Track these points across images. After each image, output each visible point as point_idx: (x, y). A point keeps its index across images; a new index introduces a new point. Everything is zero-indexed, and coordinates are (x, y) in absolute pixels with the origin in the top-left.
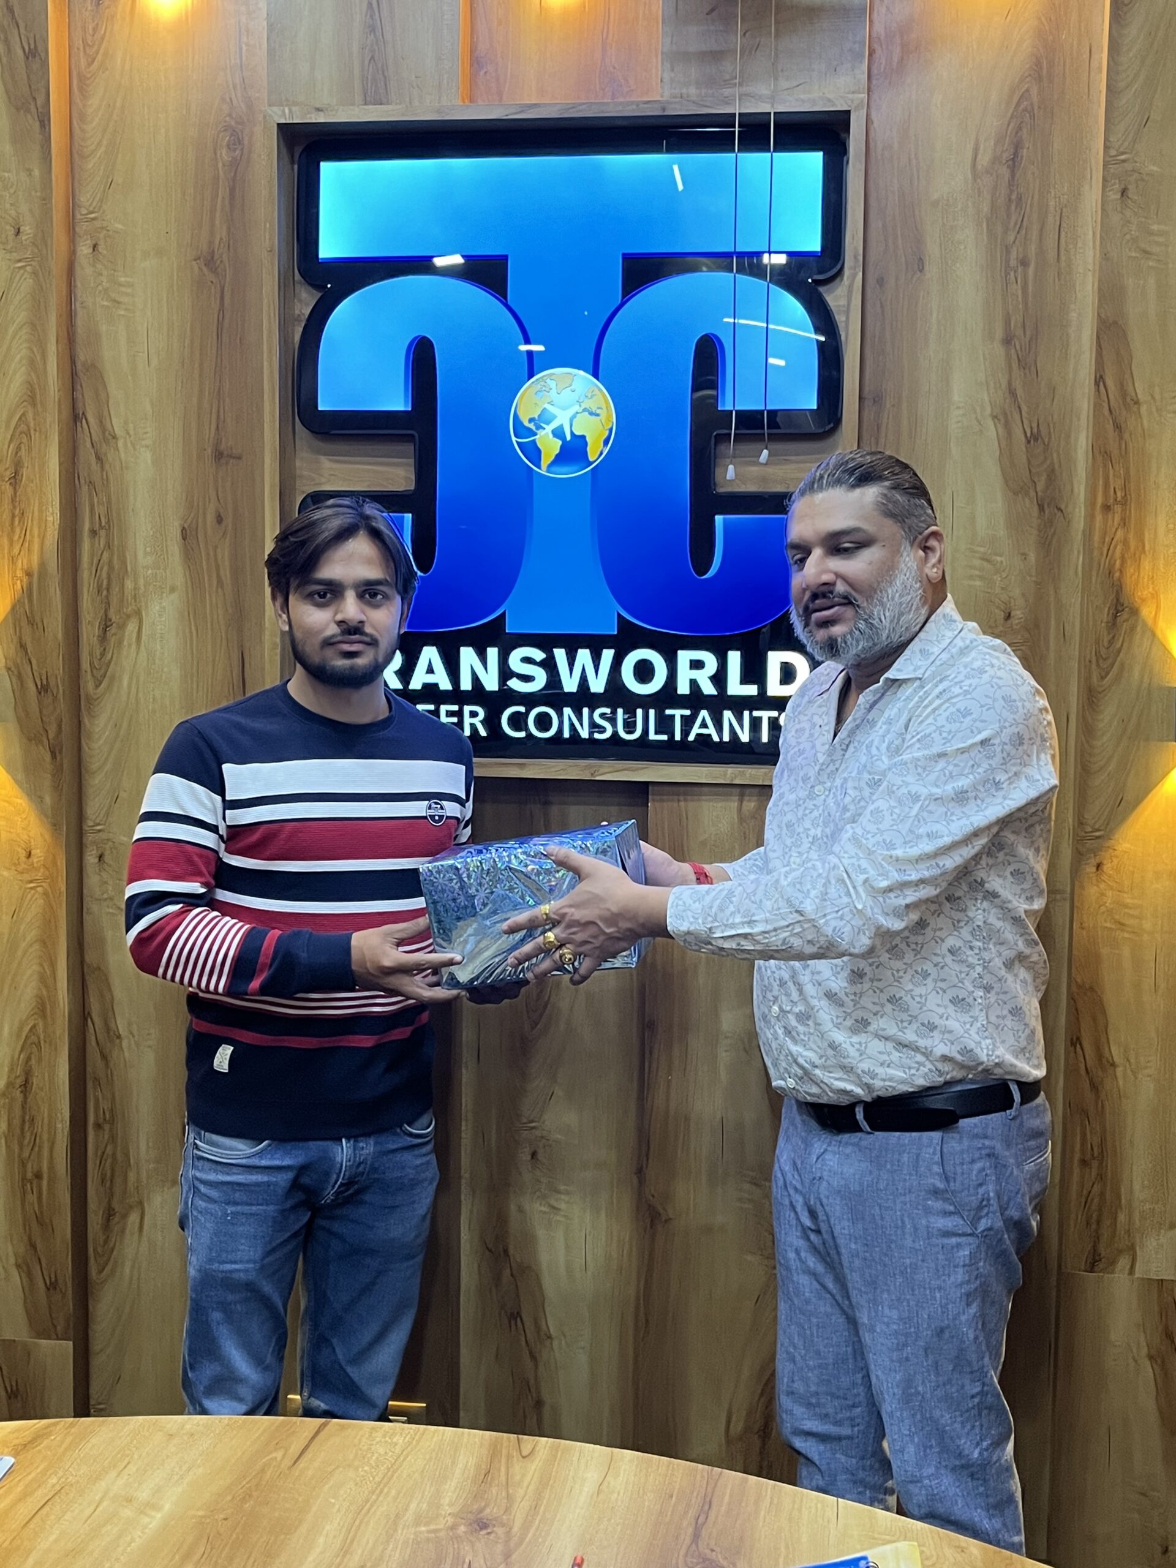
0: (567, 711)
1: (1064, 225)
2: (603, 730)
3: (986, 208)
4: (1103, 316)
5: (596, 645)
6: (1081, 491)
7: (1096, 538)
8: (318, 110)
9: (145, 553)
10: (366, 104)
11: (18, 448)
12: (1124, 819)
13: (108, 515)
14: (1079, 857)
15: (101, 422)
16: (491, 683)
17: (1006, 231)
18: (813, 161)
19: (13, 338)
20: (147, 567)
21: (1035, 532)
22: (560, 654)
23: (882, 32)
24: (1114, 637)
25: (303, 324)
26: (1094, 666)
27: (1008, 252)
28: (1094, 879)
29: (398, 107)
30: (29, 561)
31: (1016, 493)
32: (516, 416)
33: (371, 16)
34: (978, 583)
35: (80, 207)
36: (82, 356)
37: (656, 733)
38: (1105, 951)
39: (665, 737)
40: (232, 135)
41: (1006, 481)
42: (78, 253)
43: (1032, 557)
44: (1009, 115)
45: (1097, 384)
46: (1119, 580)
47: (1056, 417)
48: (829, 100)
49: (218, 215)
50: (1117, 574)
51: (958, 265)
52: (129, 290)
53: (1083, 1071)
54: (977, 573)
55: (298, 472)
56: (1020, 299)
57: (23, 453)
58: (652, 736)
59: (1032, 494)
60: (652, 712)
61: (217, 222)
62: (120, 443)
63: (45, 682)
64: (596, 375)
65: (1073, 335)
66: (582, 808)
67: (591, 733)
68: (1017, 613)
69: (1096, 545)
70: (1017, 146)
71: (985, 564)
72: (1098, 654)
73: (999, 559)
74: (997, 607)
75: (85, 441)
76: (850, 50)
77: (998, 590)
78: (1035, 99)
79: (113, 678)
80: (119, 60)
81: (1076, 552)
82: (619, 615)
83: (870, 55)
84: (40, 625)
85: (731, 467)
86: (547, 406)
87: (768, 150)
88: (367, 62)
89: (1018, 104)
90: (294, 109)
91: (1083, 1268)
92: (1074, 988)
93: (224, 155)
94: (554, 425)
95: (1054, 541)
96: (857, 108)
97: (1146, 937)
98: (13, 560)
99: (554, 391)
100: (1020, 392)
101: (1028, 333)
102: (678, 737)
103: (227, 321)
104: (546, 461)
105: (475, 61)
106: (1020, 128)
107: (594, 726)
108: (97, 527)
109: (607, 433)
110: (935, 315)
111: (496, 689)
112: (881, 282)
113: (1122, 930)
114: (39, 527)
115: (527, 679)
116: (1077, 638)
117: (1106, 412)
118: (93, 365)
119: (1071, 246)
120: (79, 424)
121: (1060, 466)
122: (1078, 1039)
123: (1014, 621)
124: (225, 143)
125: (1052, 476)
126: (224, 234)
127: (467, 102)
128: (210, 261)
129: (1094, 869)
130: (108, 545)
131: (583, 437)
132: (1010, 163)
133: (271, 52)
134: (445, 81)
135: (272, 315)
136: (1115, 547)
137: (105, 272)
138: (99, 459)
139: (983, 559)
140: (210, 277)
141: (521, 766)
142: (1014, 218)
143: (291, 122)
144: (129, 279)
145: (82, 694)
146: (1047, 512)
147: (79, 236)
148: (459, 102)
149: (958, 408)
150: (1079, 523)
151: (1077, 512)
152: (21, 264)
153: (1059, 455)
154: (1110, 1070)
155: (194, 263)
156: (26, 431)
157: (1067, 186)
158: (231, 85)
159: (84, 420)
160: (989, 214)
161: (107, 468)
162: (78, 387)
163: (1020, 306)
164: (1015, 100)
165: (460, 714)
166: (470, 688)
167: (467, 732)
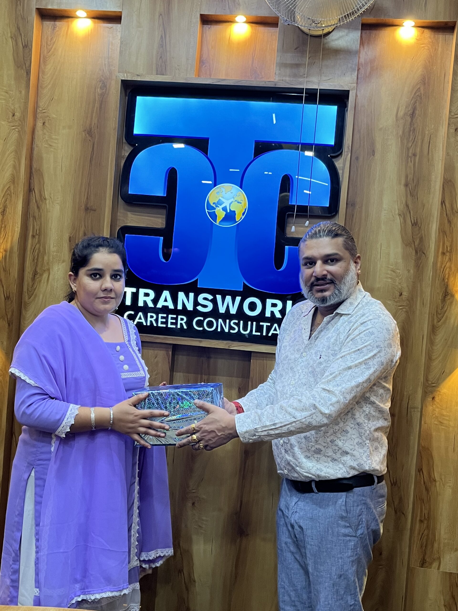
0: (220, 321)
1: (431, 141)
2: (234, 329)
3: (401, 133)
4: (445, 177)
5: (234, 294)
6: (433, 246)
7: (439, 265)
8: (138, 75)
9: (54, 246)
10: (157, 74)
11: (6, 200)
12: (444, 380)
13: (40, 230)
14: (425, 394)
15: (40, 192)
16: (190, 307)
17: (408, 142)
18: (333, 109)
19: (8, 157)
20: (54, 252)
21: (413, 261)
22: (219, 297)
23: (363, 63)
24: (444, 305)
25: (125, 159)
26: (435, 317)
27: (408, 150)
28: (431, 404)
29: (170, 76)
30: (6, 246)
31: (406, 245)
32: (208, 201)
33: (162, 41)
34: (390, 280)
35: (39, 107)
36: (35, 166)
37: (256, 332)
38: (434, 434)
39: (259, 334)
40: (102, 84)
41: (403, 241)
42: (37, 125)
43: (412, 271)
44: (412, 97)
45: (442, 204)
46: (447, 282)
47: (424, 216)
48: (342, 86)
49: (94, 114)
50: (446, 280)
51: (388, 154)
52: (56, 141)
53: (423, 484)
54: (389, 276)
55: (119, 218)
56: (412, 169)
57: (8, 202)
58: (254, 333)
59: (413, 246)
60: (254, 323)
61: (94, 117)
62: (47, 201)
63: (8, 295)
64: (241, 187)
65: (433, 184)
66: (223, 360)
67: (229, 330)
68: (405, 294)
69: (438, 268)
70: (414, 109)
71: (392, 272)
72: (437, 312)
73: (398, 271)
74: (397, 291)
75: (33, 199)
76: (351, 67)
77: (397, 284)
78: (422, 91)
79: (36, 295)
80: (60, 52)
81: (429, 271)
82: (244, 283)
83: (358, 70)
84: (8, 271)
85: (293, 227)
86: (220, 198)
87: (316, 104)
88: (159, 58)
89: (415, 94)
90: (128, 74)
91: (419, 565)
92: (421, 448)
93: (99, 91)
94: (223, 206)
95: (421, 265)
96: (352, 90)
97: (451, 429)
99: (224, 192)
100: (410, 206)
101: (415, 182)
102: (264, 334)
103: (94, 156)
104: (219, 220)
105: (201, 62)
106: (415, 103)
107: (231, 328)
108: (35, 234)
109: (244, 210)
110: (378, 173)
111: (192, 309)
112: (357, 158)
113: (441, 425)
114: (12, 232)
115: (205, 306)
116: (428, 305)
117: (445, 215)
118: (39, 170)
119: (433, 150)
120: (31, 193)
121: (425, 236)
122: (421, 469)
123: (403, 297)
124: (99, 87)
125: (421, 239)
126: (96, 122)
127: (197, 77)
128: (89, 132)
129: (431, 399)
130: (39, 242)
131: (234, 211)
132: (411, 115)
133: (121, 52)
134: (189, 68)
135: (113, 155)
136: (446, 269)
137: (47, 134)
138: (38, 207)
139: (392, 271)
140: (89, 138)
141: (200, 341)
142: (411, 137)
143: (127, 79)
144: (57, 137)
145: (23, 300)
146: (419, 254)
147: (38, 119)
148: (194, 76)
149: (385, 210)
150: (431, 259)
151: (431, 255)
152: (14, 128)
153: (424, 232)
154: (434, 483)
155: (83, 132)
156: (10, 194)
157: (433, 126)
158: (104, 65)
159: (33, 191)
160: (402, 135)
161: (41, 211)
162: (32, 178)
163: (412, 172)
164: (414, 92)
165: (176, 319)
166: (181, 309)
167: (179, 326)
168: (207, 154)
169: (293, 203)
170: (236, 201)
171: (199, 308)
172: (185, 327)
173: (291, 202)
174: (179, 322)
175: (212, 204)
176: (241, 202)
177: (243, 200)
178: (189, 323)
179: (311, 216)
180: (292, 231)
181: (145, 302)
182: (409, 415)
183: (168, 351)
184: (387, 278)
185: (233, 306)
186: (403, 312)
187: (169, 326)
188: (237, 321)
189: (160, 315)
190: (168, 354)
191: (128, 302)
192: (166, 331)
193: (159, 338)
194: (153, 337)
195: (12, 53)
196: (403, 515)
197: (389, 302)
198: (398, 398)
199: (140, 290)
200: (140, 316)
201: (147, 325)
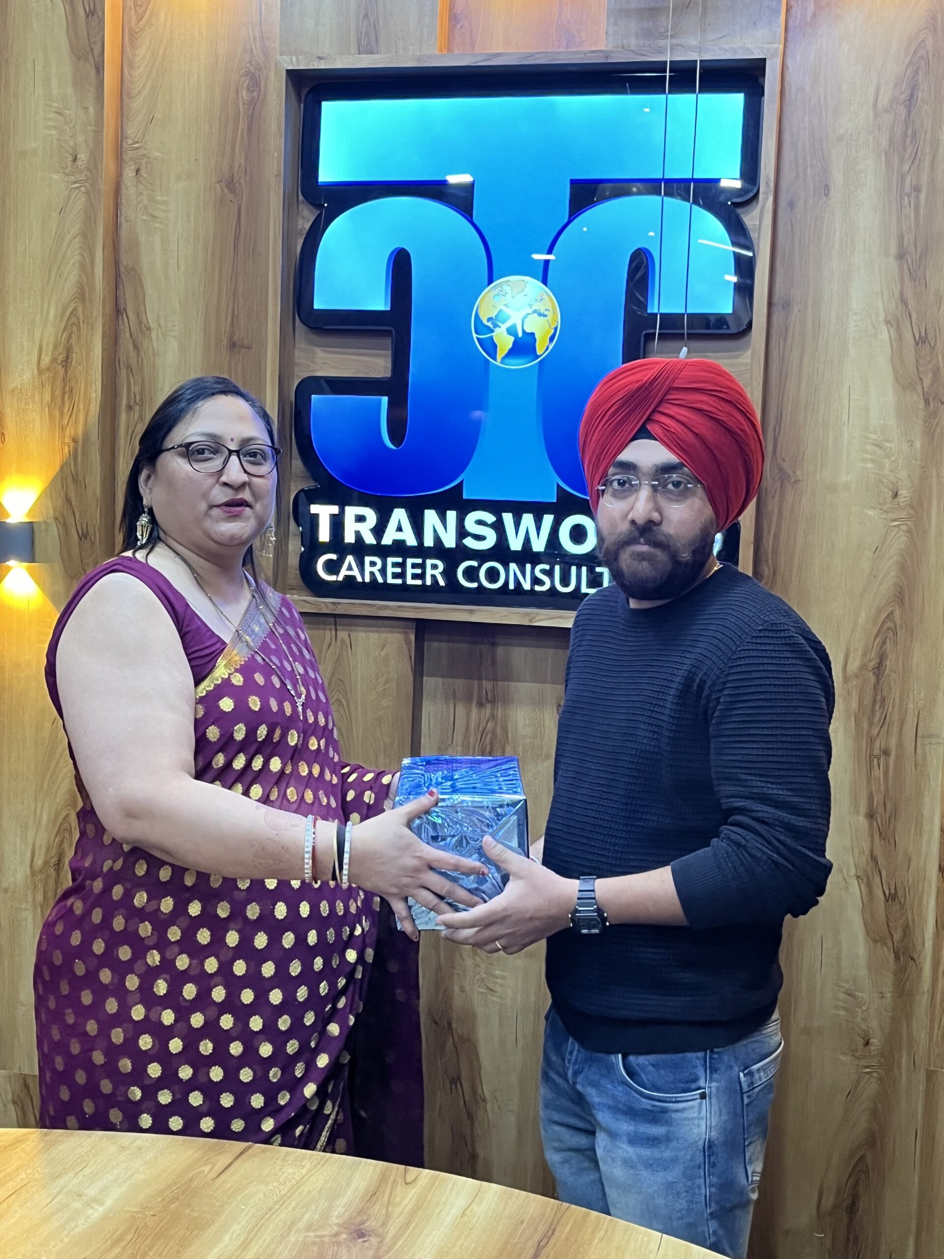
0: (513, 566)
2: (541, 583)
3: (884, 142)
5: (538, 510)
8: (320, 58)
10: (359, 53)
11: (70, 337)
13: (141, 393)
15: (138, 316)
16: (449, 541)
17: (902, 161)
18: (735, 102)
19: (69, 246)
21: (921, 422)
22: (508, 518)
25: (304, 237)
27: (903, 179)
29: (388, 55)
30: (76, 428)
31: (904, 388)
32: (477, 315)
34: (870, 465)
35: (126, 138)
36: (124, 261)
37: (588, 587)
39: (594, 591)
40: (251, 79)
41: (896, 379)
42: (124, 176)
43: (918, 445)
44: (907, 61)
47: (941, 323)
48: (748, 49)
49: (238, 144)
51: (859, 191)
52: (164, 208)
54: (869, 456)
55: (296, 361)
56: (912, 221)
57: (73, 340)
58: (584, 590)
59: (920, 389)
60: (584, 569)
61: (238, 151)
62: (154, 334)
63: (85, 530)
64: (545, 281)
66: (523, 650)
67: (533, 585)
68: (903, 492)
70: (914, 89)
71: (876, 449)
73: (888, 445)
74: (886, 487)
75: (124, 331)
76: (768, 7)
77: (887, 472)
78: (930, 49)
80: (162, 18)
82: (558, 485)
83: (787, 12)
84: (83, 484)
86: (503, 307)
87: (694, 92)
88: (361, 18)
89: (915, 52)
90: (301, 57)
93: (245, 95)
94: (508, 324)
95: (938, 430)
96: (773, 56)
98: (63, 429)
99: (509, 296)
100: (911, 302)
101: (919, 249)
103: (242, 235)
104: (501, 354)
105: (453, 18)
106: (916, 73)
107: (536, 581)
108: (132, 403)
109: (552, 331)
110: (837, 234)
111: (454, 546)
112: (791, 205)
114: (85, 401)
115: (479, 538)
118: (134, 269)
120: (120, 317)
123: (901, 499)
124: (245, 86)
125: (936, 374)
126: (243, 161)
127: (445, 52)
128: (230, 184)
130: (141, 418)
131: (533, 334)
132: (907, 102)
133: (283, 11)
134: (426, 34)
135: (277, 230)
137: (145, 192)
138: (136, 347)
139: (875, 445)
140: (230, 197)
141: (471, 612)
142: (909, 150)
143: (297, 68)
144: (165, 198)
145: (116, 541)
146: (932, 405)
147: (126, 163)
148: (436, 52)
149: (856, 314)
152: (77, 185)
155: (217, 185)
156: (76, 322)
158: (252, 38)
159: (124, 314)
160: (888, 148)
161: (142, 354)
162: (121, 287)
163: (913, 227)
164: (913, 49)
165: (423, 566)
166: (432, 545)
167: (429, 582)
168: (471, 216)
169: (656, 311)
170: (535, 311)
171: (469, 542)
172: (442, 583)
173: (653, 309)
174: (429, 572)
175: (485, 322)
176: (546, 313)
177: (551, 310)
178: (450, 574)
179: (692, 337)
181: (358, 535)
182: (919, 751)
183: (406, 633)
184: (864, 460)
185: (538, 534)
186: (901, 533)
187: (410, 581)
188: (547, 567)
189: (390, 560)
190: (408, 641)
191: (324, 535)
192: (403, 592)
193: (387, 607)
194: (374, 605)
195: (65, 28)
196: (912, 963)
197: (871, 513)
198: (896, 716)
199: (347, 509)
200: (350, 564)
201: (364, 582)
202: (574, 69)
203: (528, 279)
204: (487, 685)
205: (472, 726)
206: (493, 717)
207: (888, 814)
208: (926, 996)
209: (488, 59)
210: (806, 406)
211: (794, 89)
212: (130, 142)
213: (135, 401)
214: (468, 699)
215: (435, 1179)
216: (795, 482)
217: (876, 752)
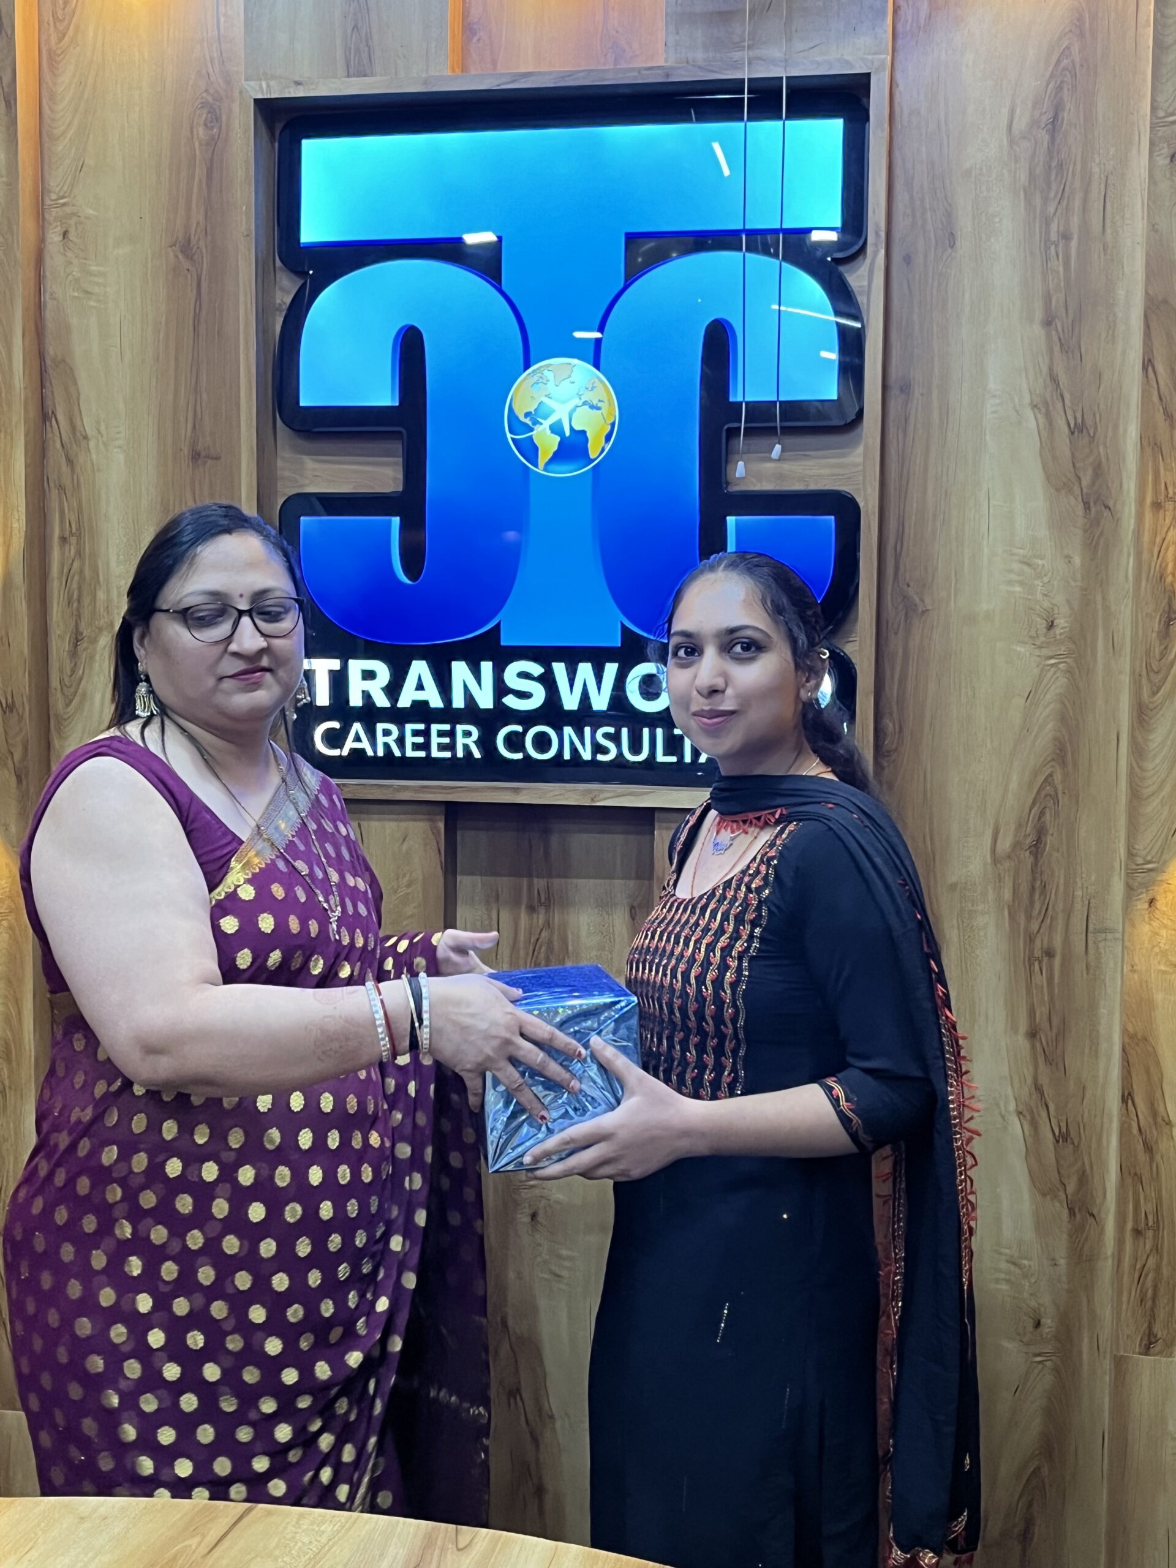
0: (568, 731)
1: (1109, 194)
2: (605, 751)
3: (1023, 177)
4: (1151, 292)
5: (598, 657)
6: (1130, 486)
7: (1146, 538)
8: (298, 83)
9: (119, 562)
10: (348, 76)
13: (79, 522)
14: (1131, 892)
15: (72, 422)
16: (485, 700)
17: (1046, 200)
18: (832, 129)
21: (1079, 532)
22: (559, 669)
24: (1166, 648)
25: (284, 314)
26: (1144, 681)
27: (1048, 224)
28: (1147, 919)
29: (385, 78)
31: (1058, 490)
32: (511, 409)
34: (1018, 589)
35: (50, 192)
36: (51, 350)
37: (665, 754)
38: (1159, 997)
39: (673, 759)
40: (209, 112)
41: (1048, 478)
42: (48, 241)
43: (1077, 560)
44: (1048, 74)
45: (1145, 368)
47: (1102, 406)
48: (847, 62)
49: (194, 197)
50: (1168, 579)
51: (993, 240)
52: (101, 280)
53: (1135, 1130)
54: (1016, 578)
55: (279, 473)
56: (1062, 276)
58: (661, 758)
59: (1077, 491)
60: (659, 732)
61: (194, 206)
62: (92, 444)
63: (11, 701)
64: (597, 365)
65: (1120, 315)
66: (585, 836)
67: (594, 754)
68: (1061, 622)
69: (1146, 545)
70: (1058, 108)
71: (1025, 568)
72: (1148, 666)
73: (1040, 562)
74: (1039, 616)
75: (54, 441)
76: (871, 7)
78: (1076, 56)
79: (84, 694)
80: (91, 34)
81: (1125, 555)
82: (623, 625)
84: (5, 640)
85: (741, 464)
86: (544, 399)
87: (780, 118)
88: (349, 31)
89: (1058, 61)
90: (272, 83)
91: (1137, 1350)
92: (1127, 1040)
93: (201, 133)
94: (552, 420)
95: (1102, 541)
96: (879, 70)
99: (551, 384)
100: (1063, 379)
101: (1071, 312)
102: (688, 759)
103: (204, 313)
104: (543, 458)
105: (468, 29)
106: (1059, 88)
107: (598, 749)
108: (67, 534)
109: (609, 428)
110: (967, 296)
111: (491, 706)
112: (908, 260)
114: (4, 535)
115: (524, 695)
116: (1128, 650)
117: (1155, 398)
118: (64, 361)
119: (1117, 218)
120: (48, 424)
121: (1108, 459)
122: (1130, 1094)
123: (1058, 631)
124: (202, 121)
125: (1098, 470)
126: (201, 218)
127: (458, 71)
128: (186, 248)
129: (1146, 905)
130: (79, 553)
131: (584, 432)
132: (1050, 126)
133: (248, 23)
134: (433, 50)
135: (249, 304)
136: (1167, 549)
137: (75, 261)
138: (70, 462)
139: (1023, 563)
140: (186, 264)
141: (516, 790)
142: (1054, 187)
143: (268, 97)
144: (102, 269)
145: (52, 713)
146: (1093, 510)
147: (50, 224)
148: (449, 73)
149: (995, 396)
150: (1129, 522)
151: (1127, 510)
153: (1105, 447)
154: (1166, 1129)
155: (170, 250)
157: (1112, 151)
158: (208, 57)
159: (53, 419)
160: (1027, 184)
161: (78, 469)
162: (48, 384)
163: (1062, 284)
164: (1054, 58)
165: (452, 734)
166: (462, 706)
167: (460, 754)
168: (500, 283)
169: (740, 399)
170: (585, 403)
171: (510, 701)
172: (477, 754)
173: (736, 395)
174: (460, 741)
175: (522, 418)
176: (600, 405)
177: (606, 400)
178: (486, 742)
179: (787, 431)
180: (737, 475)
181: (367, 696)
182: (1091, 951)
183: (433, 821)
184: (1010, 583)
185: (599, 689)
186: (1059, 674)
187: (435, 753)
188: (611, 730)
189: (409, 727)
190: (434, 830)
191: (323, 698)
192: (426, 768)
193: (406, 788)
194: (391, 786)
196: (1091, 1220)
197: (1020, 649)
198: (1060, 906)
199: (351, 662)
200: (357, 733)
201: (375, 757)
202: (627, 91)
203: (575, 361)
204: (540, 883)
205: (522, 937)
206: (548, 924)
207: (1055, 1030)
208: (1110, 1261)
209: (513, 82)
210: (935, 515)
211: (906, 113)
212: (54, 197)
213: (71, 531)
214: (516, 902)
215: (495, 1542)
216: (923, 612)
217: (1037, 953)
